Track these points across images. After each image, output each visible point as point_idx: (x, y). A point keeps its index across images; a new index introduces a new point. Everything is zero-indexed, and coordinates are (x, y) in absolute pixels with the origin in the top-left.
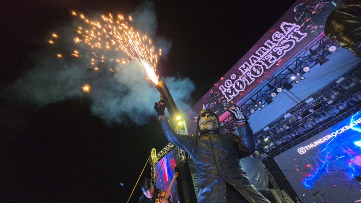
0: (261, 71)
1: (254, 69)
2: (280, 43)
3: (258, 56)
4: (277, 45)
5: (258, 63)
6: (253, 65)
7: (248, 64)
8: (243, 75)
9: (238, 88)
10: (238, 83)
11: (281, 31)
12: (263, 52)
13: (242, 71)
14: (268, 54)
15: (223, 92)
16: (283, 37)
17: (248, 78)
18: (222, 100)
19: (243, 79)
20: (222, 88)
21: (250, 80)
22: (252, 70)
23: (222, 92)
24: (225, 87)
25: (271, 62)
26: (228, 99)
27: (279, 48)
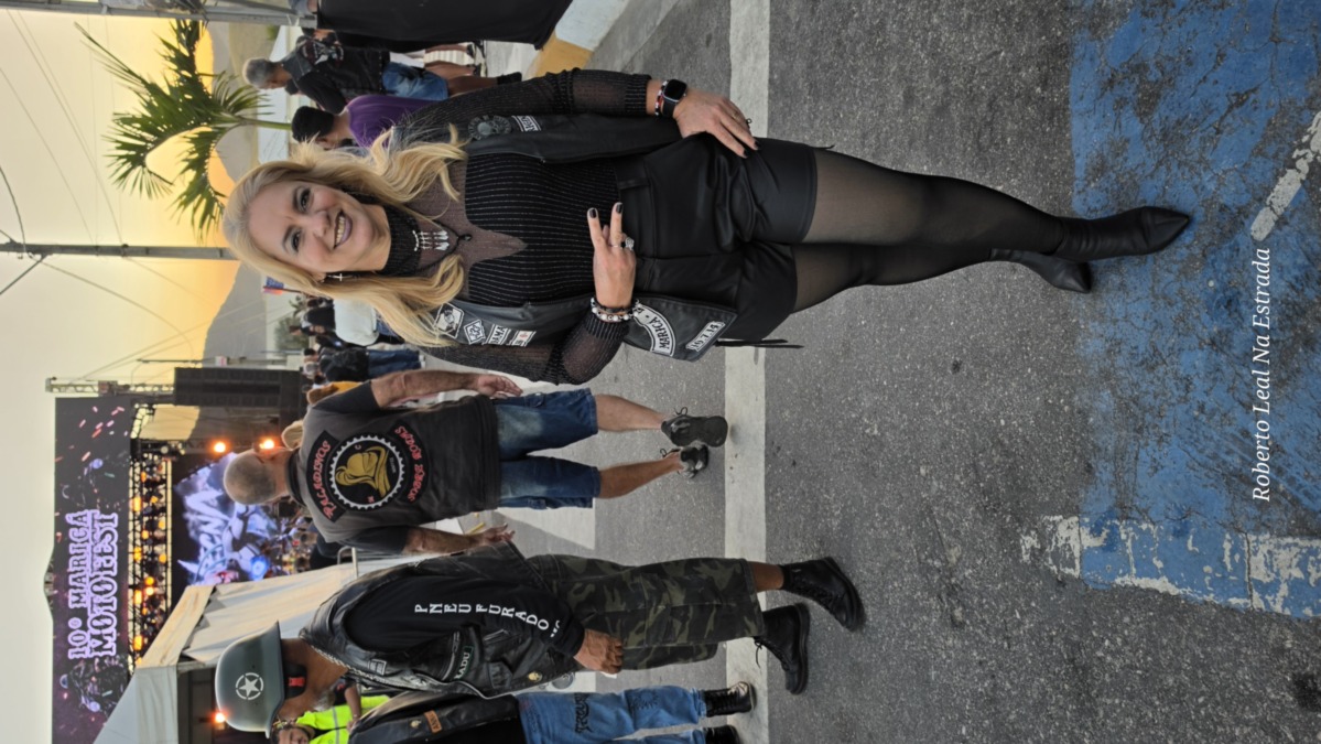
0: (111, 583)
1: (97, 588)
2: (93, 540)
3: (82, 571)
4: (91, 543)
5: (91, 579)
6: (89, 585)
7: (78, 591)
8: (89, 610)
9: (106, 626)
10: (96, 623)
11: (79, 527)
12: (82, 563)
13: (78, 606)
14: (93, 560)
15: (88, 654)
16: (90, 532)
17: (101, 605)
18: (101, 664)
19: (99, 611)
20: (78, 653)
21: (111, 604)
22: (97, 593)
23: (84, 656)
24: (81, 647)
25: (109, 565)
26: (109, 653)
27: (100, 546)
